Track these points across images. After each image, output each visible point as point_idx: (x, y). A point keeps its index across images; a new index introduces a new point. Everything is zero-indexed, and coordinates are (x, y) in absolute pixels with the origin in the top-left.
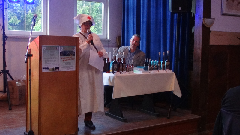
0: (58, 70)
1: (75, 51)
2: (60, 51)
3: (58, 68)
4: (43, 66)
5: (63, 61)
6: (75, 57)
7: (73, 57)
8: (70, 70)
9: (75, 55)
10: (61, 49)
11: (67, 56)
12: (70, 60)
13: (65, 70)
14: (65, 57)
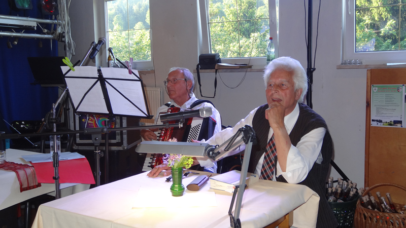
3: (400, 122)
4: (372, 118)
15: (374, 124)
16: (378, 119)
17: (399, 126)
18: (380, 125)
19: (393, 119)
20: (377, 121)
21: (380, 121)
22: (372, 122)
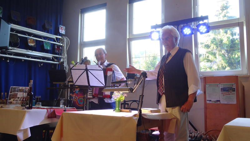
0: (219, 102)
1: (235, 87)
2: (220, 88)
5: (224, 95)
6: (235, 93)
7: (233, 92)
8: (230, 103)
10: (221, 86)
11: (227, 91)
12: (230, 94)
13: (226, 103)
14: (225, 92)
15: (208, 102)
16: (210, 99)
17: (219, 103)
18: (210, 102)
19: (216, 100)
20: (209, 100)
21: (211, 101)
22: (207, 101)
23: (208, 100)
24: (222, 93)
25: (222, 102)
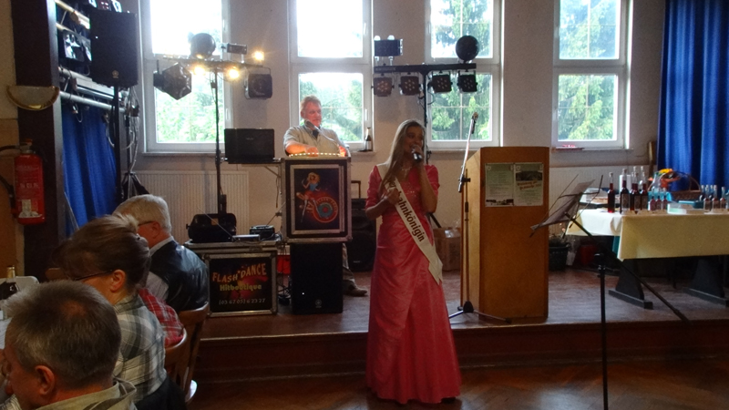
1: (542, 172)
2: (515, 172)
3: (511, 201)
4: (488, 198)
5: (521, 188)
6: (542, 182)
7: (539, 182)
8: (533, 204)
9: (540, 179)
10: (516, 169)
11: (528, 179)
12: (533, 187)
13: (525, 204)
14: (524, 182)
15: (488, 205)
16: (492, 198)
17: (511, 205)
18: (494, 205)
19: (506, 198)
20: (491, 201)
21: (494, 201)
22: (486, 203)
23: (487, 201)
24: (518, 184)
25: (518, 203)
